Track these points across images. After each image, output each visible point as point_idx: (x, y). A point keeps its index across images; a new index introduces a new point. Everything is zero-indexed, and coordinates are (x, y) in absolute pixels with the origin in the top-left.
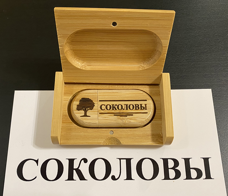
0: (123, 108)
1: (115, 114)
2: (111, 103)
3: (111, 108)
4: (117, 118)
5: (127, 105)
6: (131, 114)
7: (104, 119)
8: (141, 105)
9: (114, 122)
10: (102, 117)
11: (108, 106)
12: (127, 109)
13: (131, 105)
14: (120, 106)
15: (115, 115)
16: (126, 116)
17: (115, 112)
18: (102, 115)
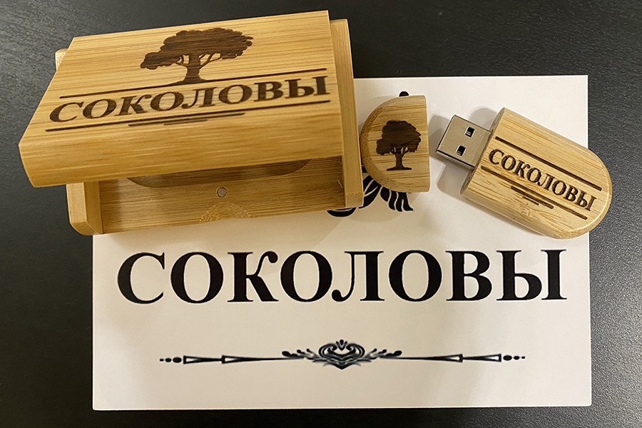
0: (541, 181)
1: (516, 188)
2: (519, 156)
3: (513, 167)
4: (515, 197)
5: (552, 179)
6: (549, 204)
7: (485, 185)
8: (583, 193)
9: (503, 202)
10: (484, 179)
11: (510, 161)
12: (547, 188)
13: (562, 184)
14: (536, 173)
15: (512, 188)
16: (537, 202)
17: (517, 181)
18: (485, 175)
